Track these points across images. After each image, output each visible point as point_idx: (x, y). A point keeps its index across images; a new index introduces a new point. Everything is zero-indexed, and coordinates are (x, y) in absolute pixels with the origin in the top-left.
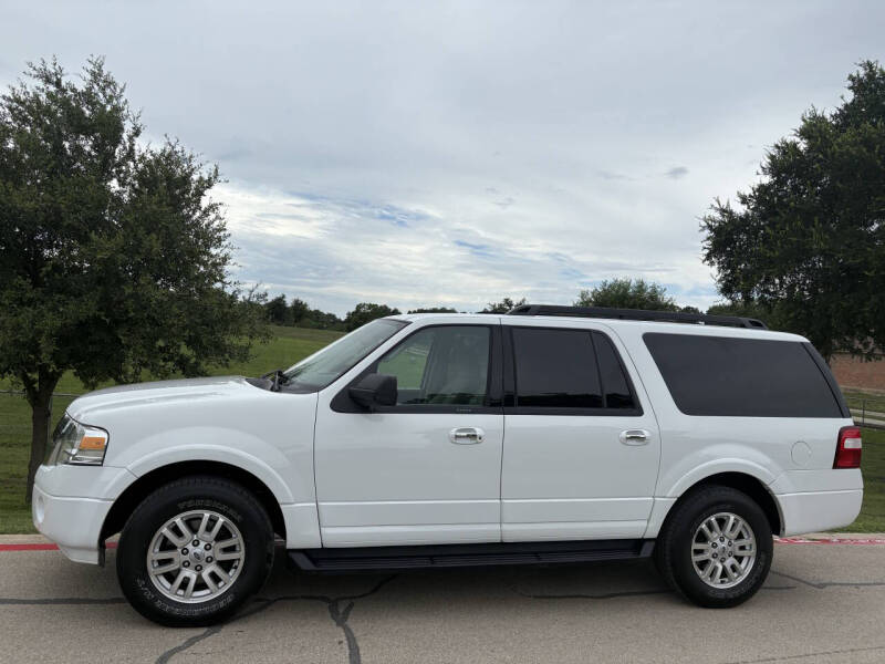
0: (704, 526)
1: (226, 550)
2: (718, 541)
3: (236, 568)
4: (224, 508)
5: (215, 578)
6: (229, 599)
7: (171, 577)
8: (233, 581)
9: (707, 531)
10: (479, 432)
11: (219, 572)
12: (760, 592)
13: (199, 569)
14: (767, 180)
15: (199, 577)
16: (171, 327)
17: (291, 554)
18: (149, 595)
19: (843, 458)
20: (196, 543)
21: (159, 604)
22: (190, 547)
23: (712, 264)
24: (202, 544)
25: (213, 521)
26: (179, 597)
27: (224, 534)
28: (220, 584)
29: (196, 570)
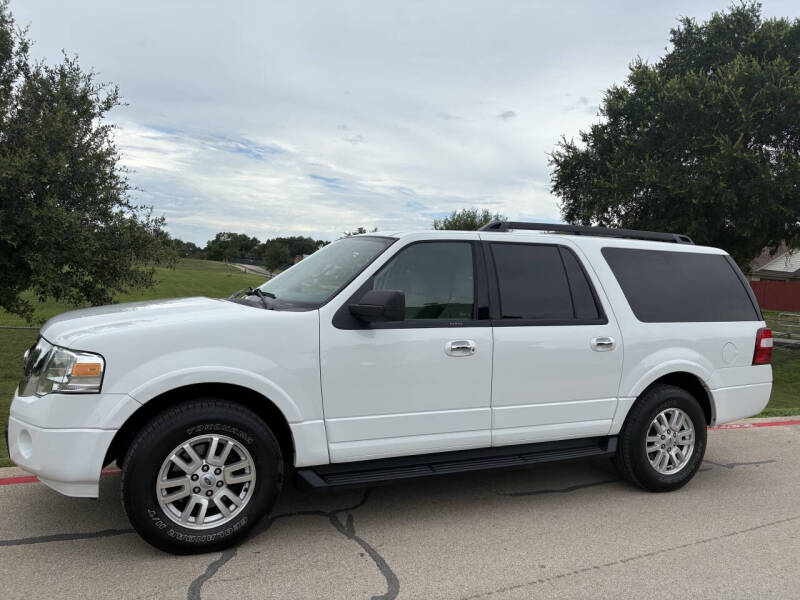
0: (655, 421)
1: (236, 474)
2: (665, 434)
3: (246, 490)
4: (234, 430)
5: (227, 502)
6: (243, 522)
7: (181, 505)
8: (245, 503)
9: (658, 424)
10: (472, 344)
11: (231, 496)
12: (698, 474)
13: (209, 494)
14: (605, 120)
15: (211, 502)
16: (83, 251)
17: (300, 472)
18: (161, 525)
19: (760, 356)
20: (205, 469)
21: (171, 533)
22: (199, 472)
23: (559, 194)
24: (212, 469)
25: (221, 446)
26: (191, 524)
27: (234, 457)
28: (232, 507)
29: (207, 495)
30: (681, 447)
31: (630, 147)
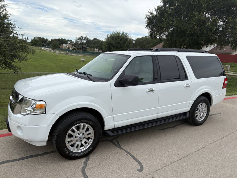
0: (198, 107)
1: (88, 134)
2: (200, 110)
3: (91, 139)
4: (88, 122)
5: (86, 143)
6: (91, 148)
7: (72, 146)
8: (91, 142)
10: (154, 89)
11: (87, 141)
14: (162, 4)
15: (81, 144)
17: (106, 131)
18: (68, 152)
19: (224, 86)
20: (79, 134)
21: (71, 154)
22: (78, 135)
23: (148, 28)
24: (81, 134)
25: (84, 126)
26: (76, 151)
27: (88, 129)
28: (87, 144)
29: (80, 142)
30: (203, 113)
31: (170, 14)
